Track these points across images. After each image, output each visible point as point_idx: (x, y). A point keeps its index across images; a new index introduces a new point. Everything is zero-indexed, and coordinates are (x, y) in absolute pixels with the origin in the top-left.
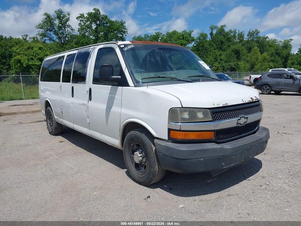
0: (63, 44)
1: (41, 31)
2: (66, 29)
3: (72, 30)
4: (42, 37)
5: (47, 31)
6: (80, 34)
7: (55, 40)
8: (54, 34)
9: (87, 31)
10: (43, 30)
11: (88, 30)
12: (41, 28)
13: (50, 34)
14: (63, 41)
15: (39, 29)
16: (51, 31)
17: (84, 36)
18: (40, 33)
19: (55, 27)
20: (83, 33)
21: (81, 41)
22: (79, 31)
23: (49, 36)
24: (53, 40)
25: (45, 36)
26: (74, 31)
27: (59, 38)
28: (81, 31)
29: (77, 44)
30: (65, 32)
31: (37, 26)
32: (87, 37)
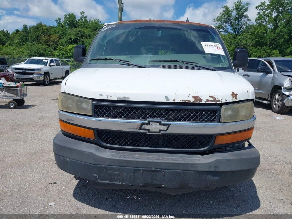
0: (237, 35)
1: (218, 23)
2: (243, 19)
3: (249, 20)
4: (218, 29)
5: (223, 23)
6: (257, 23)
7: (229, 31)
8: (230, 25)
9: (266, 21)
10: (220, 23)
11: (267, 19)
12: (218, 21)
13: (226, 26)
14: (237, 32)
15: (216, 22)
16: (227, 22)
17: (261, 25)
18: (217, 25)
19: (231, 19)
20: (260, 22)
21: (256, 31)
22: (256, 20)
23: (224, 27)
24: (228, 32)
25: (221, 28)
26: (250, 21)
27: (234, 29)
28: (259, 21)
29: (252, 34)
30: (241, 23)
31: (214, 19)
32: (265, 26)
